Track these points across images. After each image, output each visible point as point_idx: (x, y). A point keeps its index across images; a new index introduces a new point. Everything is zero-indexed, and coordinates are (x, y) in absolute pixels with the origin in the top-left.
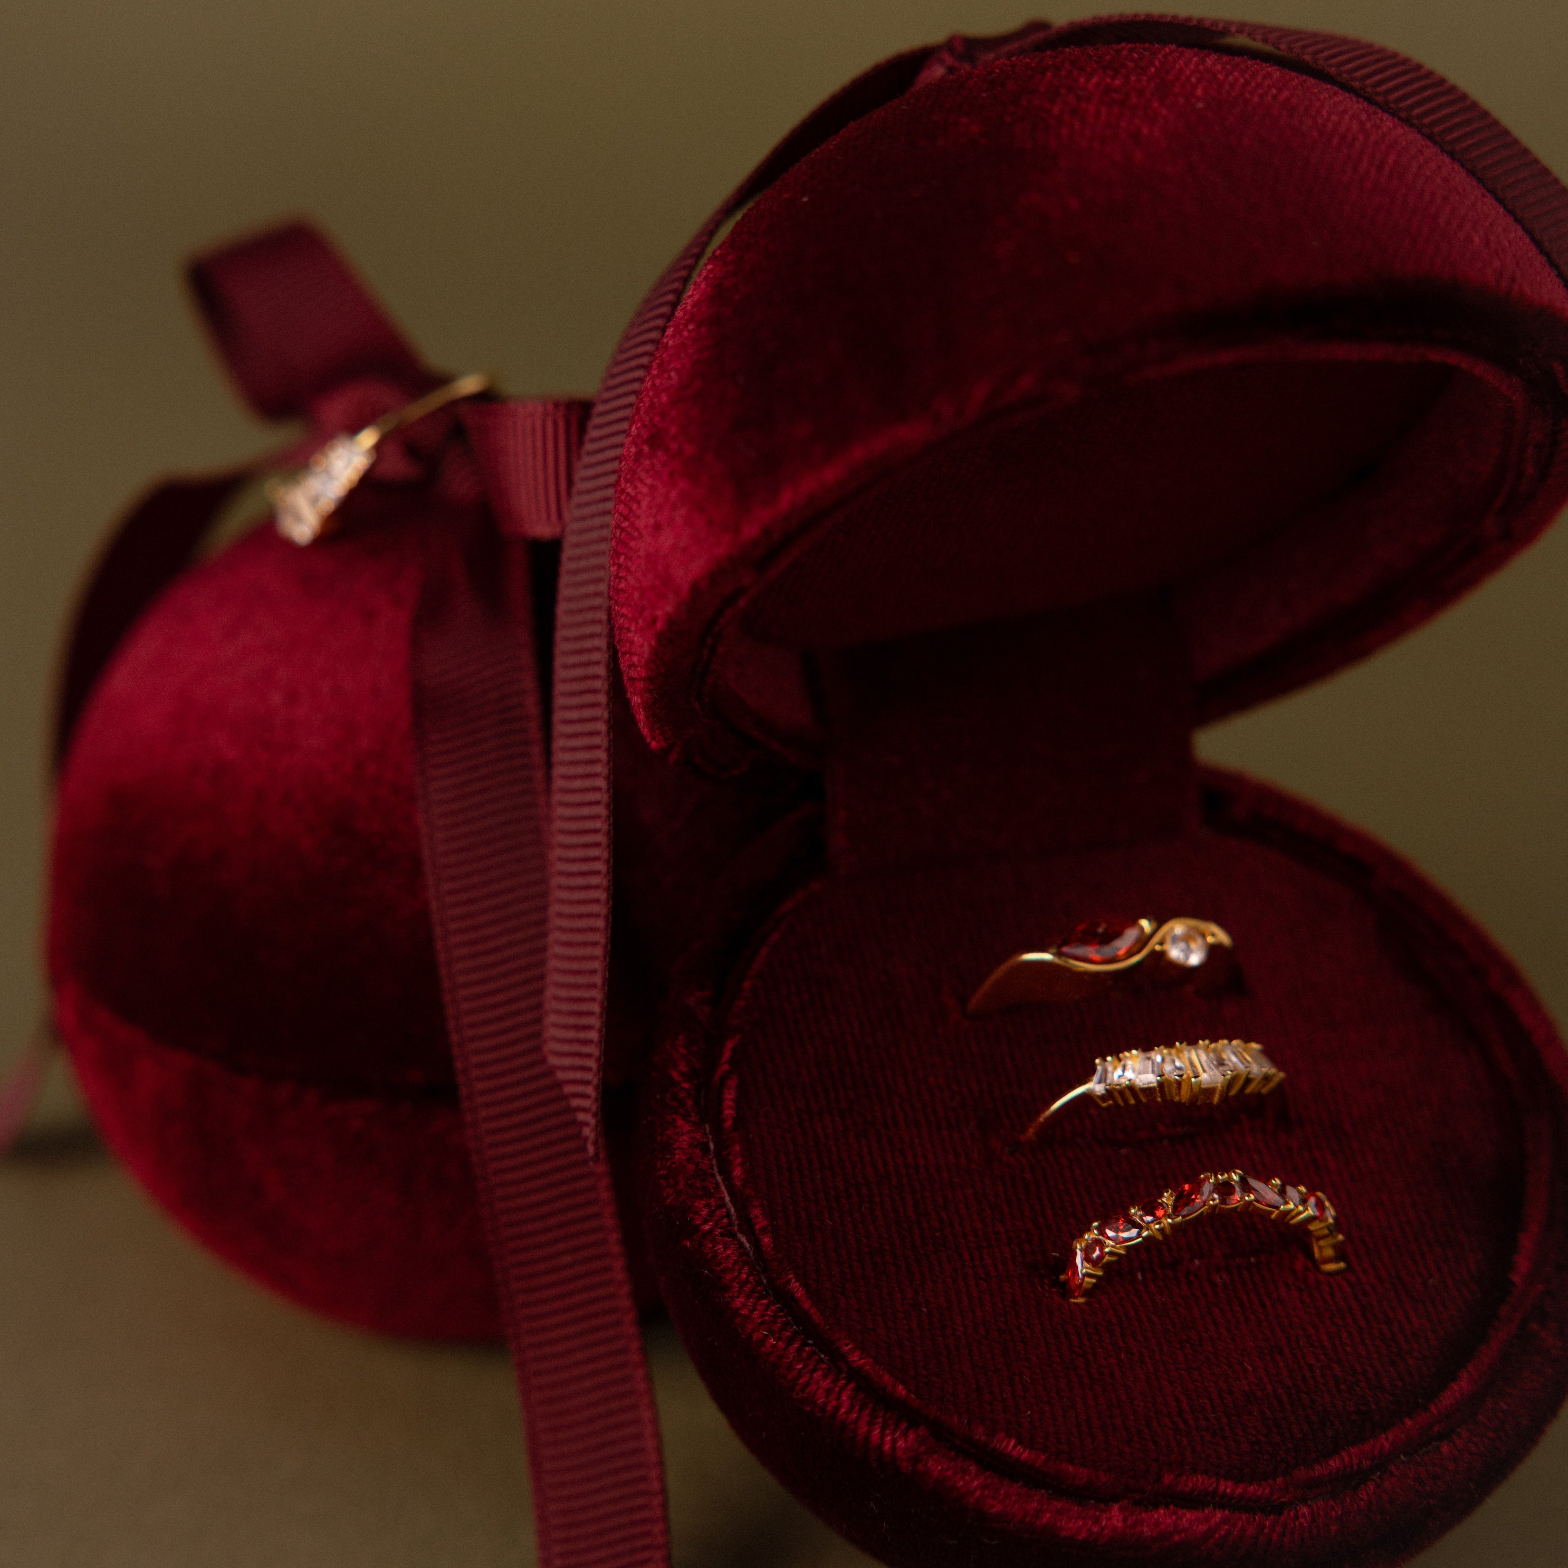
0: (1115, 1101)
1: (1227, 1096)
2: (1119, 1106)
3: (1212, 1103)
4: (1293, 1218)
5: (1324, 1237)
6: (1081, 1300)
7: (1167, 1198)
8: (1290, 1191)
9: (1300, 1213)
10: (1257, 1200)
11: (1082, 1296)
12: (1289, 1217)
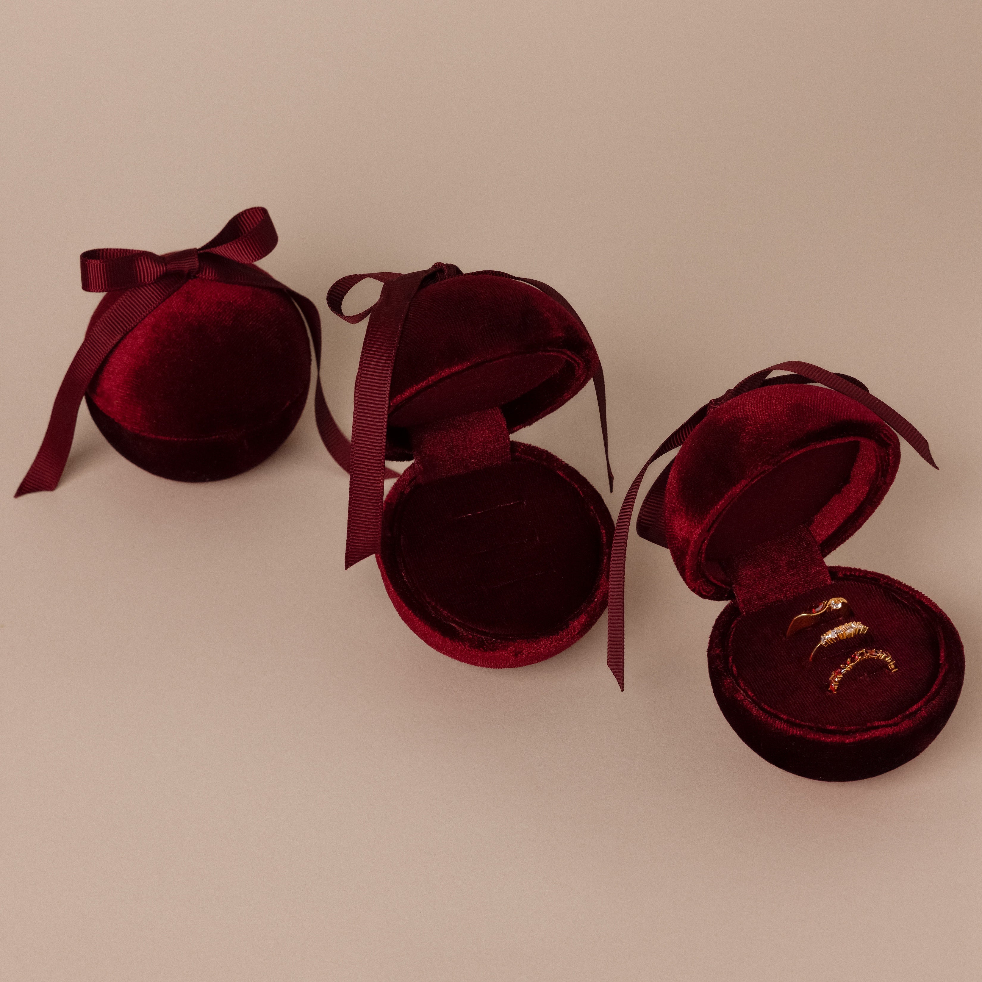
0: (828, 644)
1: (855, 635)
2: (830, 645)
3: (852, 637)
4: (881, 657)
5: (890, 662)
6: (835, 692)
7: (849, 660)
8: (878, 651)
9: (882, 656)
10: (870, 655)
11: (836, 691)
12: (880, 658)
